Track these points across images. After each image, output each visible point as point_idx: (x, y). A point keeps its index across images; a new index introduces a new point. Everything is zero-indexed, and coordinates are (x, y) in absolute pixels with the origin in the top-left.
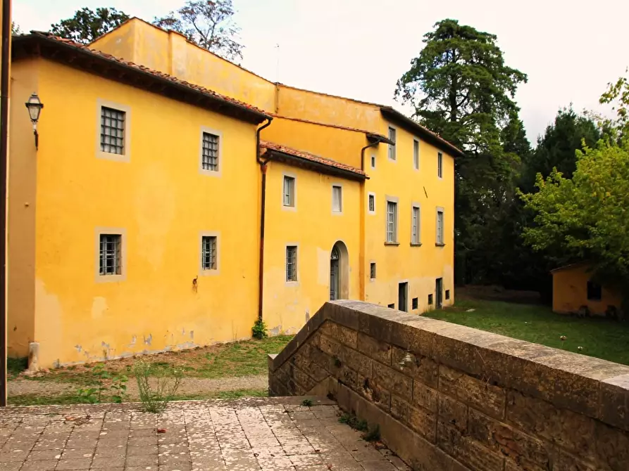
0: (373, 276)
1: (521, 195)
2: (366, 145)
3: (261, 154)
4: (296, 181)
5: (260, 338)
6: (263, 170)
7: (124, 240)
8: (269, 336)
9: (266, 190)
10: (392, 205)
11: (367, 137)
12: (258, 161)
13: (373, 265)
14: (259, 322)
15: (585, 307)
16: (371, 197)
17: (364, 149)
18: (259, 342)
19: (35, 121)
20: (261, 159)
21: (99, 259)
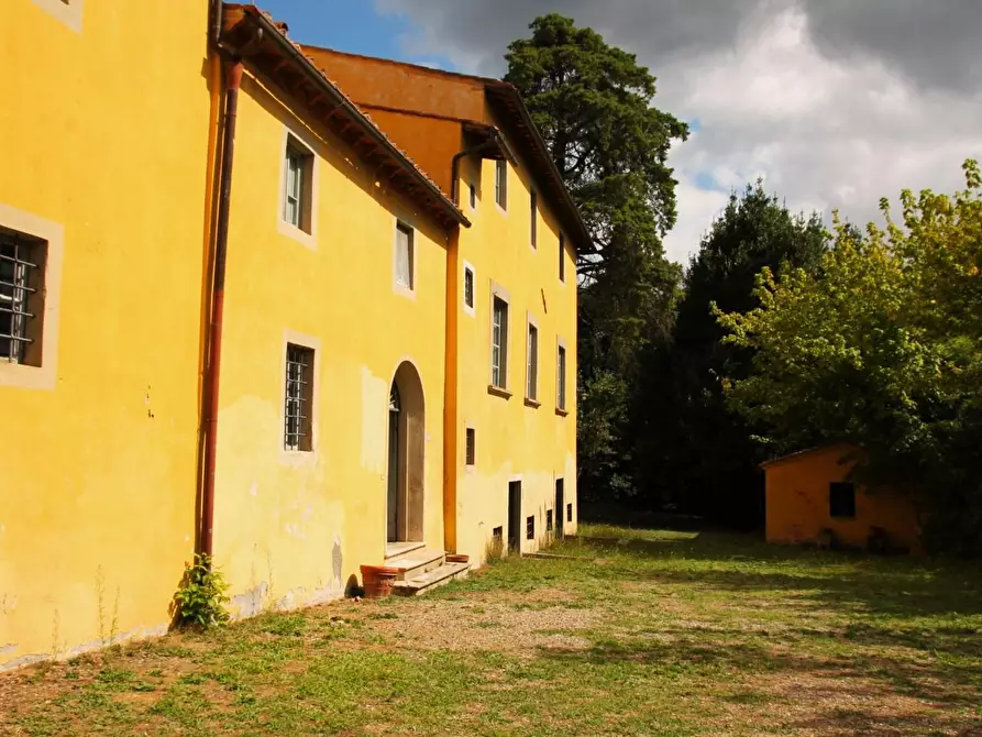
0: (470, 460)
1: (719, 316)
2: (458, 152)
5: (201, 630)
8: (233, 619)
10: (500, 306)
11: (464, 130)
13: (470, 432)
14: (199, 575)
15: (828, 531)
16: (469, 275)
17: (457, 159)
18: (198, 646)
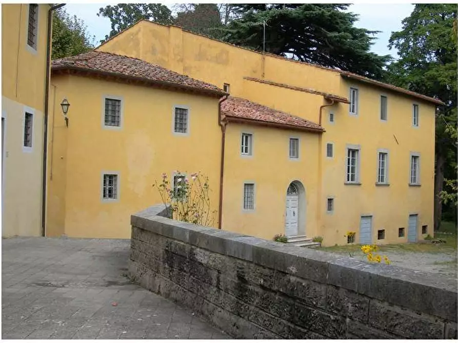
0: (331, 209)
2: (324, 105)
3: (222, 119)
6: (223, 131)
7: (119, 178)
11: (325, 98)
12: (220, 125)
13: (330, 200)
16: (330, 145)
17: (322, 107)
19: (65, 113)
20: (221, 123)
21: (103, 190)
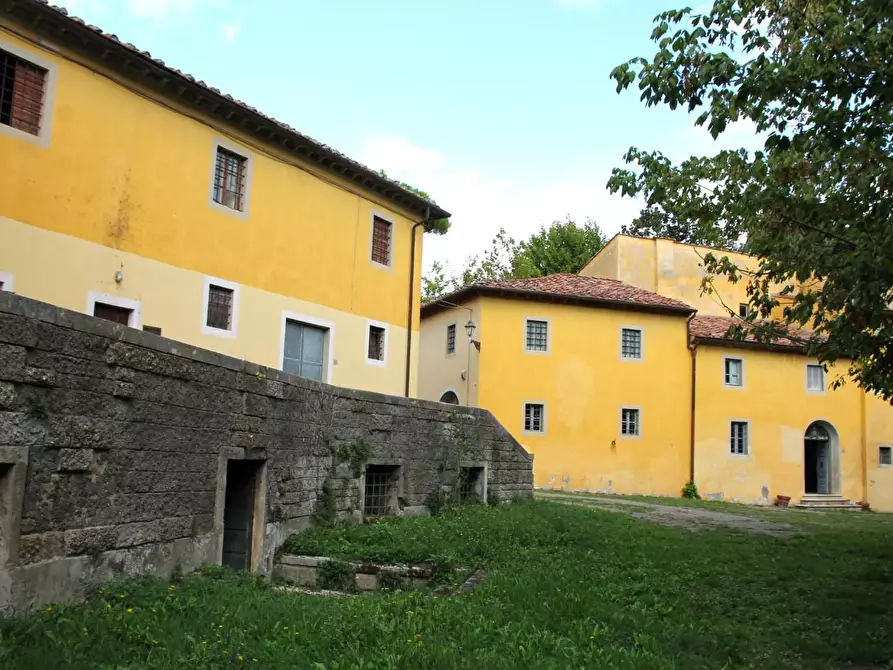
0: (886, 461)
3: (691, 341)
4: (743, 362)
6: (693, 356)
7: (545, 408)
9: (696, 372)
12: (688, 347)
13: (886, 449)
19: (470, 335)
20: (691, 346)
21: (525, 420)
